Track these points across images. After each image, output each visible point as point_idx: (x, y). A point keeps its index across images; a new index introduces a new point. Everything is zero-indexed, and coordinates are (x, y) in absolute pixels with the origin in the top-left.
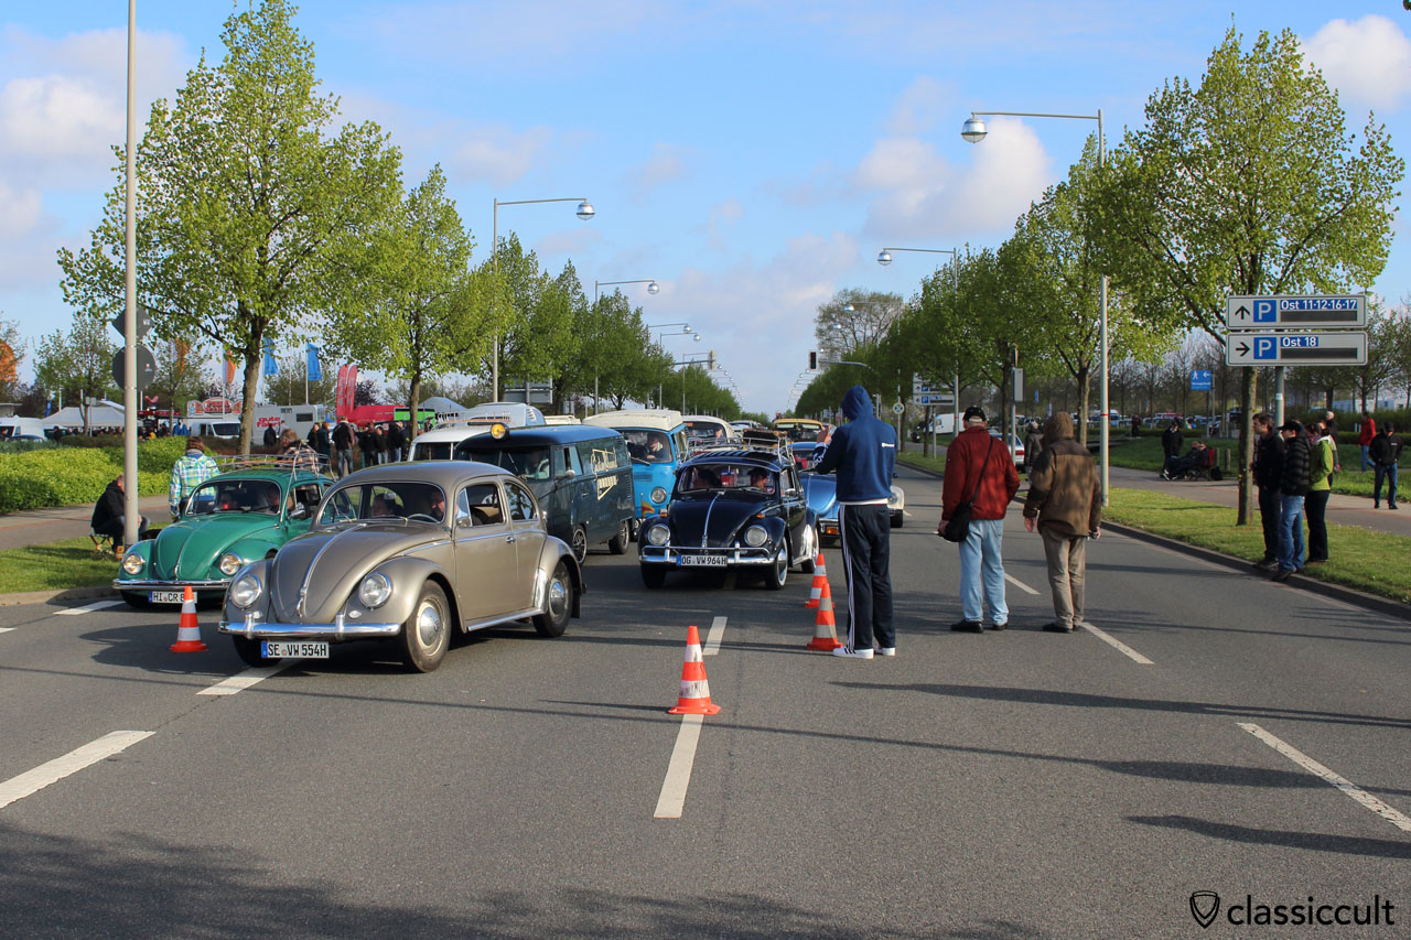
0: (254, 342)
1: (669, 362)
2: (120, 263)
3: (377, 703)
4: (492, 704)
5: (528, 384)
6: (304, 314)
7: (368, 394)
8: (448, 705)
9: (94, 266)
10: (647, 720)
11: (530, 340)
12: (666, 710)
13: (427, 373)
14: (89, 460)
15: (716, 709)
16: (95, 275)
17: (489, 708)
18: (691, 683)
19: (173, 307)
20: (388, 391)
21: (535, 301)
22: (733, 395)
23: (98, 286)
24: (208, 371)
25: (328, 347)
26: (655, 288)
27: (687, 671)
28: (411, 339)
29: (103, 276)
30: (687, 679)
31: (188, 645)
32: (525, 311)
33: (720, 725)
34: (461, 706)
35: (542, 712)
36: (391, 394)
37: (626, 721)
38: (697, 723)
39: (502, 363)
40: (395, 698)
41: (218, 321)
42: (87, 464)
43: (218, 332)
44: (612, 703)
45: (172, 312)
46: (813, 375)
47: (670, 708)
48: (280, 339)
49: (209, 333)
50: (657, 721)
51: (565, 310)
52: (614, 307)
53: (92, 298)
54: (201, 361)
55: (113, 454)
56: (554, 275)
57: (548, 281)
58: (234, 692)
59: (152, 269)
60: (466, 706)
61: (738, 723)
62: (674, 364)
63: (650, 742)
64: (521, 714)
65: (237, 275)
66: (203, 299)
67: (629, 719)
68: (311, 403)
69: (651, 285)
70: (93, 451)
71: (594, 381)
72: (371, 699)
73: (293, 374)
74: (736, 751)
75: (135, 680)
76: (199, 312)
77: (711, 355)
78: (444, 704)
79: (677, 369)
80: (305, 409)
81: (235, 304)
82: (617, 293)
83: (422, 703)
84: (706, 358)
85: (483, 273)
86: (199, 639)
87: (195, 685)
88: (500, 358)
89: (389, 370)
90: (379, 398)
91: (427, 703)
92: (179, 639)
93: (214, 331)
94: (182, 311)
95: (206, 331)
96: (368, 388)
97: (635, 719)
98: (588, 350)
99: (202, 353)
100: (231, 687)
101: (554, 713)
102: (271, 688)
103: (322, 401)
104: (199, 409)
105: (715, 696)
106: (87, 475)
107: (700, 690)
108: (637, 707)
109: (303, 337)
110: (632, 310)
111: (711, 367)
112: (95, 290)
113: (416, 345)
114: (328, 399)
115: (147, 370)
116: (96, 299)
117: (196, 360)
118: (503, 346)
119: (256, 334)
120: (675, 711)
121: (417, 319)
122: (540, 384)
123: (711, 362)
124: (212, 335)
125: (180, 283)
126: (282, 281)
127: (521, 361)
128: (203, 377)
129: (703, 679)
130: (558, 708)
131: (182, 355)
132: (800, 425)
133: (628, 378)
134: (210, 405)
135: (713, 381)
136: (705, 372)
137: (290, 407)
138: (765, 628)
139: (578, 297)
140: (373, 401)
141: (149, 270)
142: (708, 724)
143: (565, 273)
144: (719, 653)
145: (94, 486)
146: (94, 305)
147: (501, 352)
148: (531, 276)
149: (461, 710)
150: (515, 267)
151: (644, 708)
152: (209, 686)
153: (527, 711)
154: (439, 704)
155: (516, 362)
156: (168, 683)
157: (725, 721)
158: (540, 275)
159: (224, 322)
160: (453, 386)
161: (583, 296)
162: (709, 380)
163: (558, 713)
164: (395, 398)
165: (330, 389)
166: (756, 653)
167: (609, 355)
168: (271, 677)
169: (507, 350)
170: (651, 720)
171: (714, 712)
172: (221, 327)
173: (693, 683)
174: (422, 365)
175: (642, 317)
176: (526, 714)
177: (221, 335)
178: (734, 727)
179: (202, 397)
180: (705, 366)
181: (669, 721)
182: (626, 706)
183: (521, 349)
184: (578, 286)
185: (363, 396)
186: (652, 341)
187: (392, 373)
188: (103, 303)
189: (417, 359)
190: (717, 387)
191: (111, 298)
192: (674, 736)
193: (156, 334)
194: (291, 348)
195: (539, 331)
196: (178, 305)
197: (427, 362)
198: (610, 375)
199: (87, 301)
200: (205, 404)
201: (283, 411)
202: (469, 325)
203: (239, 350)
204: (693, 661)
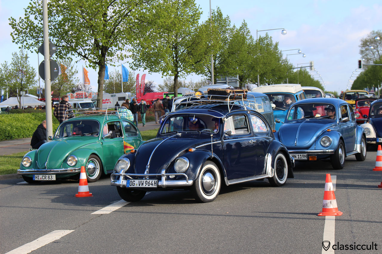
0: (103, 59)
1: (291, 68)
2: (38, 23)
3: (178, 215)
4: (232, 214)
5: (227, 78)
6: (126, 45)
7: (150, 88)
8: (211, 215)
9: (26, 25)
10: (308, 219)
11: (228, 57)
12: (317, 214)
13: (181, 73)
14: (25, 119)
15: (341, 213)
16: (27, 30)
17: (231, 216)
18: (328, 201)
19: (64, 44)
20: (160, 86)
21: (229, 39)
22: (321, 83)
23: (28, 35)
24: (76, 79)
25: (135, 63)
26: (285, 32)
27: (326, 196)
28: (174, 57)
29: (31, 30)
30: (326, 199)
31: (84, 194)
32: (225, 43)
33: (344, 220)
34: (218, 215)
35: (257, 217)
36: (161, 87)
37: (298, 220)
38: (332, 219)
39: (215, 69)
40: (185, 213)
41: (85, 50)
42: (24, 120)
43: (85, 55)
44: (290, 212)
45: (63, 46)
46: (359, 72)
47: (318, 214)
48: (114, 57)
49: (81, 55)
50: (313, 219)
51: (243, 43)
52: (265, 42)
53: (26, 40)
54: (73, 74)
55: (36, 116)
56: (238, 27)
57: (235, 29)
58: (108, 213)
59: (54, 26)
60: (220, 215)
61: (353, 219)
62: (294, 69)
63: (311, 228)
64: (246, 218)
65: (94, 27)
66: (78, 39)
67: (300, 218)
68: (125, 92)
69: (283, 31)
70: (26, 114)
71: (257, 77)
72: (174, 214)
73: (115, 80)
74: (354, 231)
75: (61, 209)
76: (76, 46)
77: (311, 63)
78: (209, 215)
79: (295, 71)
80: (122, 95)
81: (93, 41)
82: (267, 35)
83: (198, 214)
84: (309, 65)
85: (206, 26)
86: (88, 191)
87: (90, 211)
88: (214, 66)
89: (164, 72)
90: (155, 90)
91: (201, 215)
92: (79, 191)
93: (83, 54)
94: (68, 46)
95: (80, 54)
96: (150, 85)
97: (302, 219)
98: (254, 62)
99: (73, 71)
100: (107, 211)
101: (262, 217)
102: (125, 210)
103: (130, 91)
104: (72, 97)
105: (339, 208)
106: (24, 125)
107: (333, 204)
108: (302, 214)
109: (125, 55)
110: (274, 43)
111: (311, 69)
112: (27, 36)
113: (176, 60)
114: (132, 90)
115: (55, 71)
116: (28, 41)
117: (71, 74)
118: (215, 61)
119: (103, 55)
120: (321, 214)
121: (176, 48)
122: (233, 78)
123: (311, 67)
124: (83, 56)
125: (66, 32)
126: (114, 29)
127: (224, 67)
128: (74, 82)
129: (334, 199)
130: (264, 214)
131: (64, 71)
132: (357, 93)
133: (273, 75)
134: (77, 94)
135: (311, 77)
136: (307, 72)
137: (114, 94)
138: (355, 180)
139: (249, 37)
140: (152, 91)
141: (52, 27)
142: (338, 220)
143: (242, 26)
144: (336, 190)
145: (28, 130)
146: (27, 44)
147: (215, 63)
148: (227, 27)
149: (218, 217)
150: (219, 23)
151: (305, 214)
152: (96, 211)
153: (250, 216)
154: (207, 215)
155: (222, 68)
156: (77, 210)
157: (346, 218)
158: (231, 27)
159: (88, 50)
160: (190, 83)
161: (251, 37)
162: (310, 76)
163: (265, 217)
164: (163, 89)
165: (132, 86)
166: (354, 190)
167: (265, 64)
168: (125, 206)
169: (217, 62)
170: (311, 219)
171: (340, 214)
172: (87, 52)
173: (329, 201)
174: (179, 69)
175: (279, 47)
176: (249, 218)
177: (87, 56)
178: (351, 221)
179: (73, 92)
180: (308, 69)
181: (319, 219)
182: (297, 213)
183: (223, 62)
184: (249, 32)
185: (148, 89)
186: (284, 58)
187: (165, 74)
188: (31, 42)
189: (176, 66)
190: (313, 80)
191: (35, 40)
192: (323, 225)
193: (56, 57)
194: (120, 61)
195: (231, 53)
196: (66, 43)
197: (181, 68)
198: (264, 73)
199: (23, 42)
200: (75, 95)
201: (112, 96)
202: (200, 50)
203: (96, 63)
204: (328, 190)
